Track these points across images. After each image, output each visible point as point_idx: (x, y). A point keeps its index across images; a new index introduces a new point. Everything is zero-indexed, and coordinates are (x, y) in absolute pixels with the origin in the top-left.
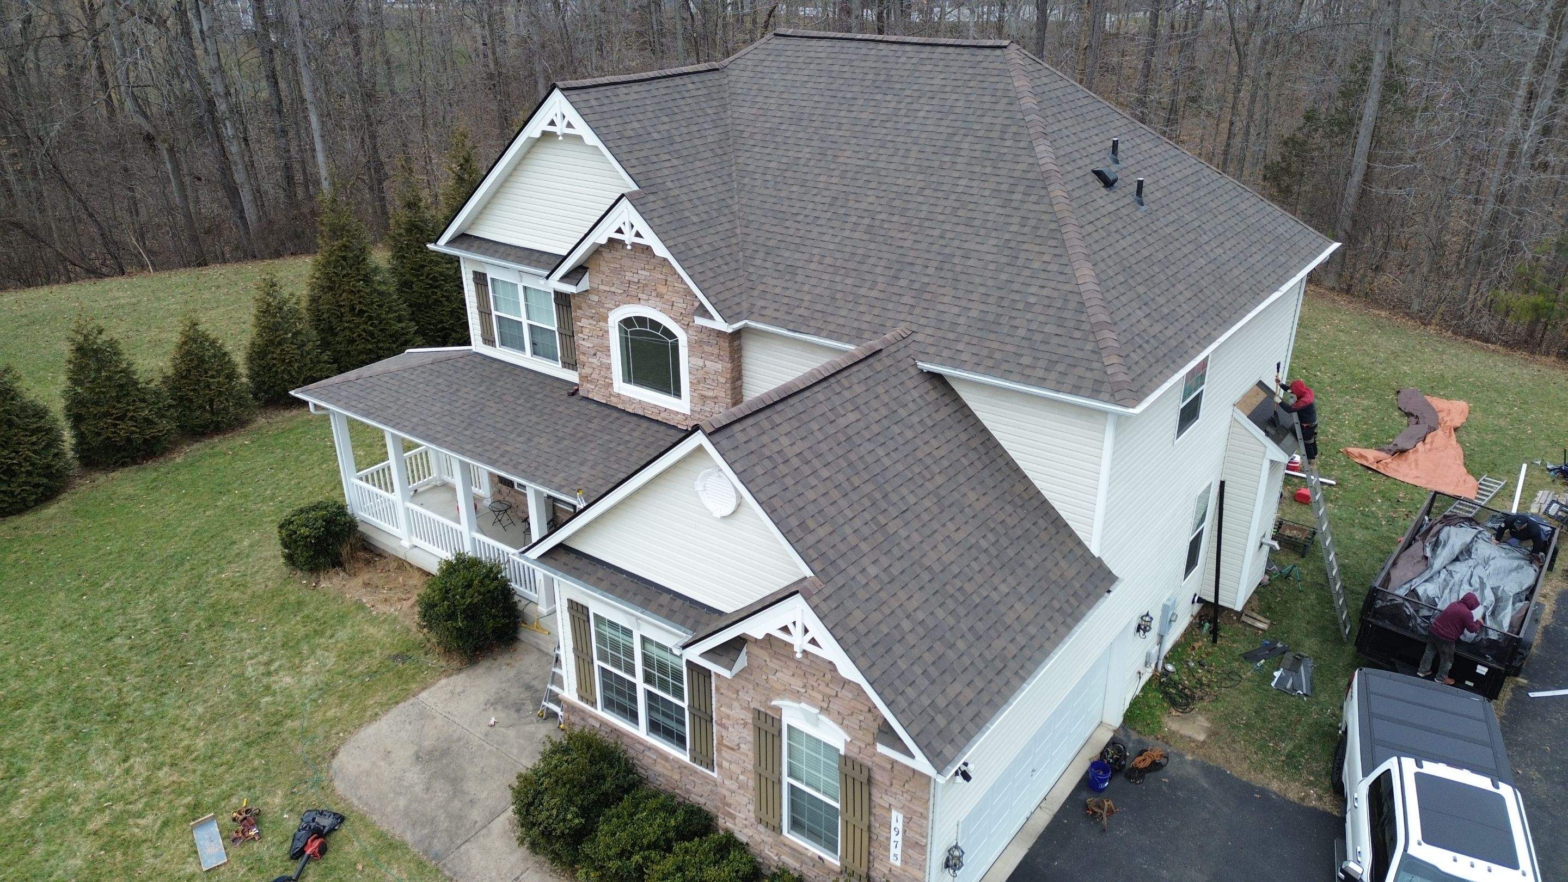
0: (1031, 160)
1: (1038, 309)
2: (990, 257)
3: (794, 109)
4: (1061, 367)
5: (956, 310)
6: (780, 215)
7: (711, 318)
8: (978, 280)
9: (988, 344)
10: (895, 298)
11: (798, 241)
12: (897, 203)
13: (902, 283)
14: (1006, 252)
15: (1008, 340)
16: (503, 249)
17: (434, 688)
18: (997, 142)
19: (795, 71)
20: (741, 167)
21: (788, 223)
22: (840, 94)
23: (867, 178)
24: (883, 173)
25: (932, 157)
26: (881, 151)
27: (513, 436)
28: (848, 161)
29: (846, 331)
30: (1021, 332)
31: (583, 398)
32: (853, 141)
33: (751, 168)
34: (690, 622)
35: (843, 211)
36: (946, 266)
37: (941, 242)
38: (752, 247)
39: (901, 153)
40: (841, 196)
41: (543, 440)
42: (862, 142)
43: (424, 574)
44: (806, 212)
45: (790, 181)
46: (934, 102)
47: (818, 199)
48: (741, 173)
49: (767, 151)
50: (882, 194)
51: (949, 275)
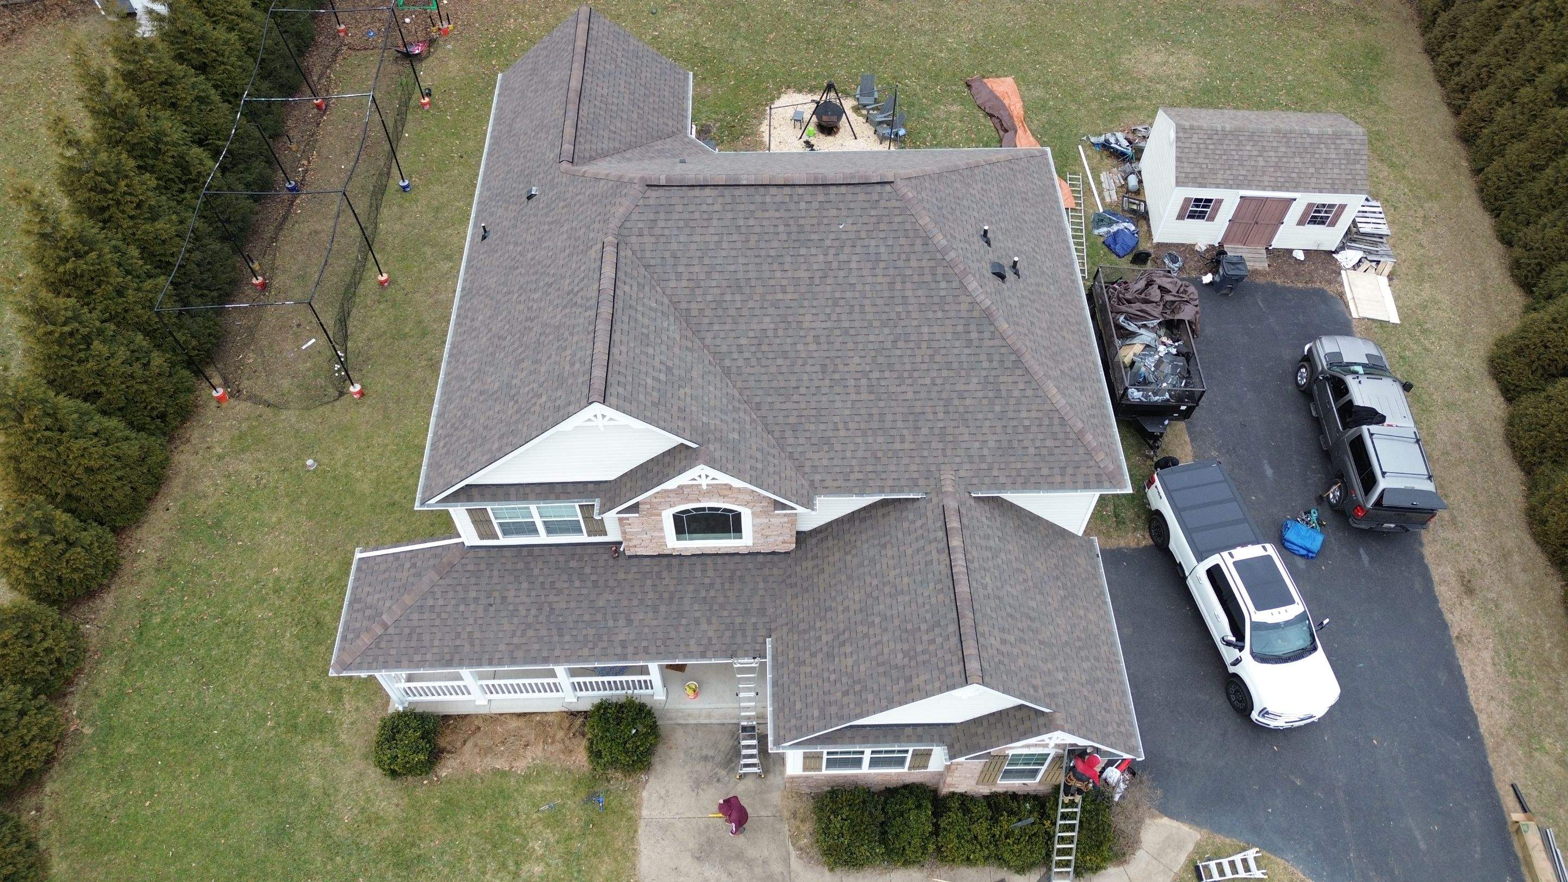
0: (969, 300)
1: (1034, 429)
2: (980, 394)
3: (726, 276)
4: (1070, 470)
5: (977, 445)
6: (782, 391)
7: (793, 509)
8: (980, 416)
9: (1013, 466)
10: (925, 446)
12: (880, 360)
13: (925, 431)
14: (989, 387)
15: (1025, 459)
16: (513, 490)
17: (645, 804)
18: (933, 285)
19: (699, 230)
20: (712, 349)
21: (795, 398)
22: (763, 253)
23: (840, 339)
24: (852, 332)
25: (887, 309)
26: (838, 310)
27: (611, 623)
28: (814, 325)
29: (903, 482)
30: (1032, 451)
31: (630, 557)
32: (806, 303)
33: (724, 348)
34: (936, 737)
35: (837, 376)
36: (951, 409)
37: (935, 388)
38: (777, 428)
39: (857, 309)
40: (827, 362)
41: (641, 616)
42: (815, 303)
43: (520, 715)
44: (806, 383)
45: (771, 355)
46: (858, 250)
47: (808, 368)
48: (717, 356)
49: (728, 327)
50: (862, 354)
51: (956, 416)
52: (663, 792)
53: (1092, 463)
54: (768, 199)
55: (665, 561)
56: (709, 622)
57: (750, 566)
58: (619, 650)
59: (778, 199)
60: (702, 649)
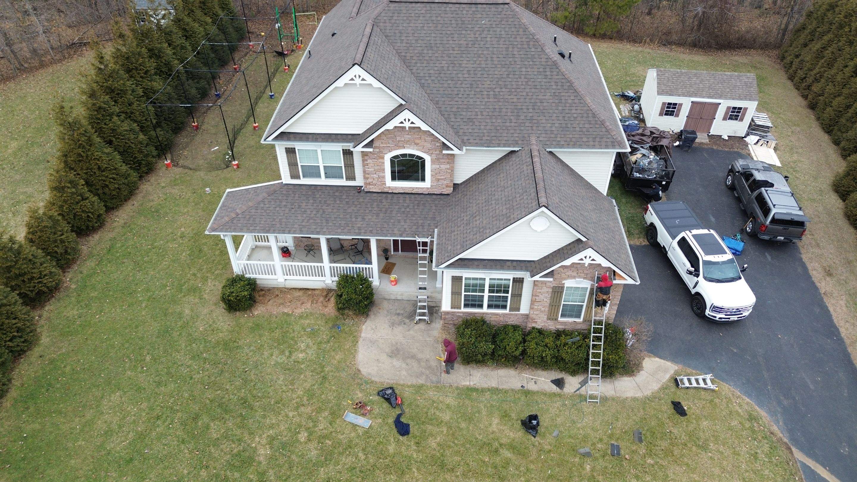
0: (546, 57)
1: (579, 119)
2: (551, 101)
3: (425, 42)
4: (598, 139)
5: (549, 125)
6: (450, 96)
7: (452, 150)
8: (551, 111)
9: (568, 136)
10: (522, 125)
11: (465, 107)
12: (500, 83)
13: (522, 117)
14: (557, 98)
15: (574, 133)
16: (310, 136)
17: (364, 331)
18: (528, 50)
19: (413, 21)
20: (416, 75)
21: (456, 99)
22: (444, 32)
23: (480, 73)
24: (486, 69)
25: (504, 59)
26: (480, 59)
27: (354, 219)
28: (467, 66)
29: (510, 142)
30: (578, 129)
31: (367, 192)
32: (464, 55)
33: (422, 75)
34: (524, 268)
35: (478, 90)
36: (536, 107)
37: (528, 97)
38: (446, 113)
39: (489, 59)
40: (473, 83)
41: (370, 217)
42: (469, 56)
43: (301, 289)
44: (462, 93)
45: (445, 79)
46: (491, 33)
47: (463, 86)
48: (418, 78)
49: (424, 65)
50: (491, 80)
51: (538, 111)
52: (374, 327)
53: (609, 136)
54: (448, 9)
55: (384, 195)
56: (405, 222)
57: (428, 200)
58: (357, 231)
59: (453, 9)
60: (400, 233)
